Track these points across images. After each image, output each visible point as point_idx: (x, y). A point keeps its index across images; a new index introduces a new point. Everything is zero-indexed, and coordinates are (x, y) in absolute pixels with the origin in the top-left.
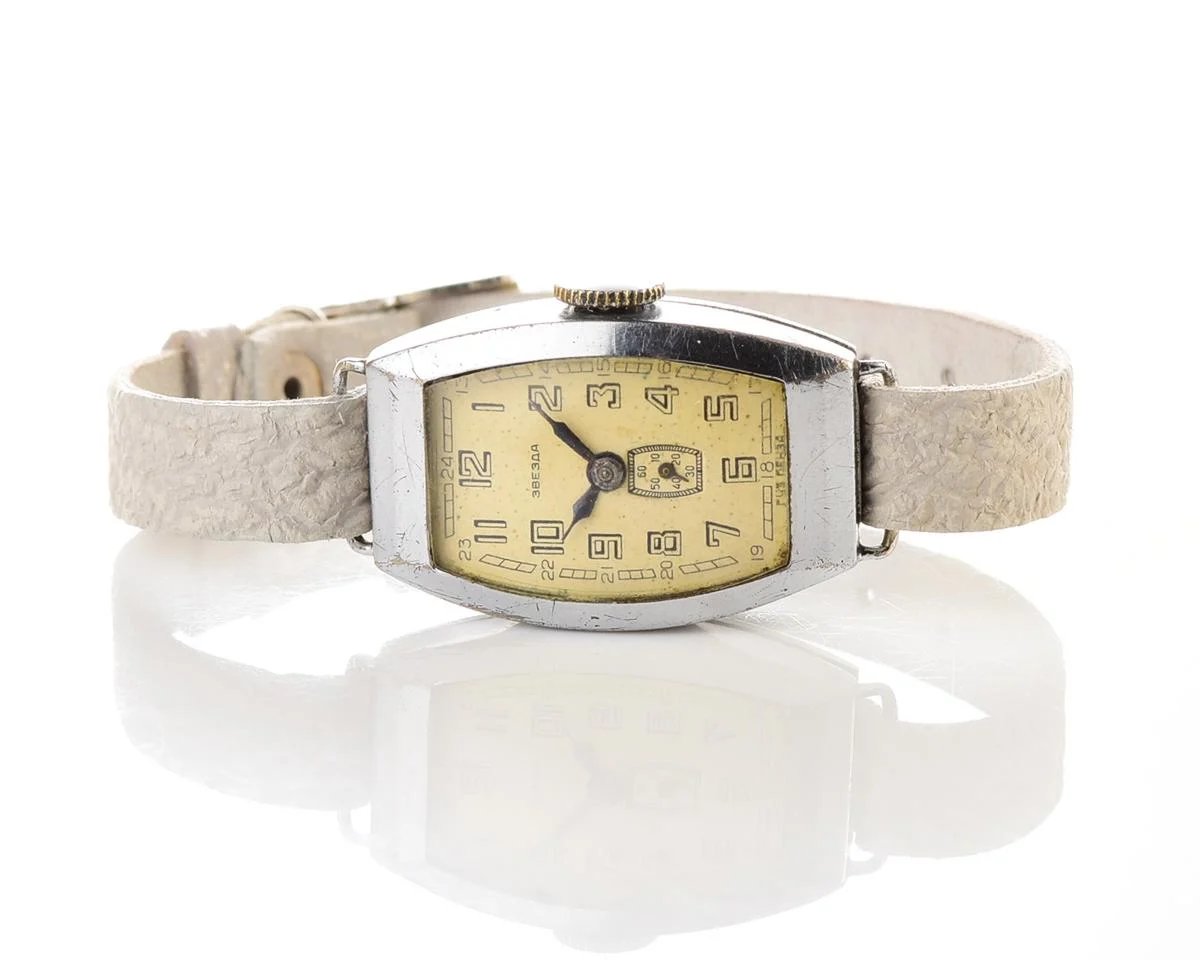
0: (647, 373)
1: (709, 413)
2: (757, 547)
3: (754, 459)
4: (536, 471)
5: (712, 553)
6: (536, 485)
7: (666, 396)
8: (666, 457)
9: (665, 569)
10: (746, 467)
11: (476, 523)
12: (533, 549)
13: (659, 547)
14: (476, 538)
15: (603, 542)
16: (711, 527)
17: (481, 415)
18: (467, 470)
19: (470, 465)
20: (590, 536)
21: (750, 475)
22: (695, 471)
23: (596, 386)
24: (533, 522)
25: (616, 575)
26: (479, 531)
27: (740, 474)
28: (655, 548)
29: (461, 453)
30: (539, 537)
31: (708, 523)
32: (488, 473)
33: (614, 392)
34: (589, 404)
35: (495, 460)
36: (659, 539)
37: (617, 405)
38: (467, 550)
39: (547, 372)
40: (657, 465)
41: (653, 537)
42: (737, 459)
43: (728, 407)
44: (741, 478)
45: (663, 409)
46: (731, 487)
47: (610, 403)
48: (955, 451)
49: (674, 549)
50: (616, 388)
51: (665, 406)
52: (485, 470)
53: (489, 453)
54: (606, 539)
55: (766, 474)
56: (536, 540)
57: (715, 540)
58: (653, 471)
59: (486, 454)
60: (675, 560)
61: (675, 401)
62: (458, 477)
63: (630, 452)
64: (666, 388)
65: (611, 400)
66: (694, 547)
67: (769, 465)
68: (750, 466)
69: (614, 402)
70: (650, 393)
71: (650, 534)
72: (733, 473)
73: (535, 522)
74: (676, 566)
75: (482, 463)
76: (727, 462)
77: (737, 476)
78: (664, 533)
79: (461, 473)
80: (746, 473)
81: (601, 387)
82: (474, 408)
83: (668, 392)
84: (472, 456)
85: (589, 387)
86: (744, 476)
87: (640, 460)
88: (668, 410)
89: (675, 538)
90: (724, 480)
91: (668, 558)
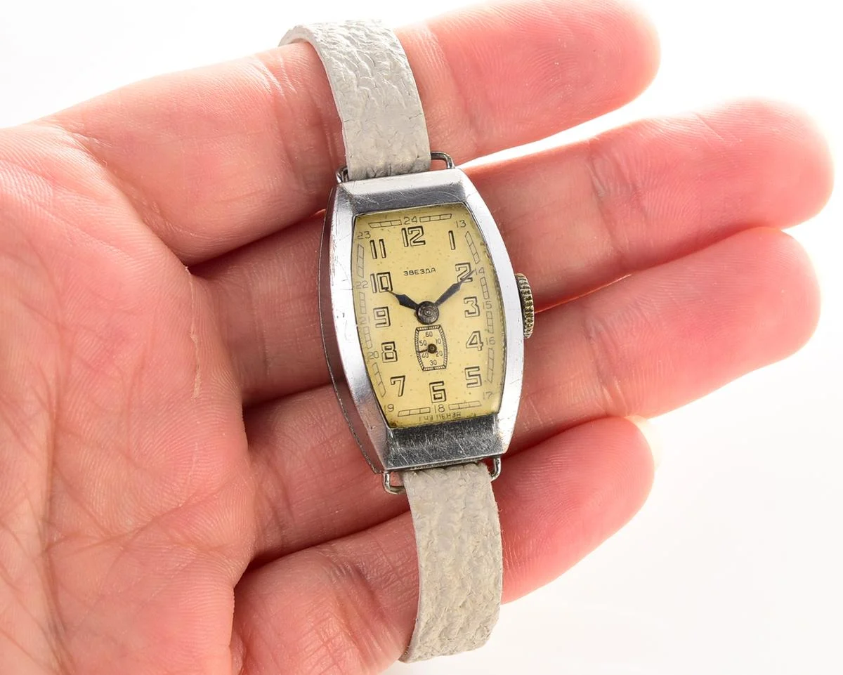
0: (488, 331)
1: (469, 370)
2: (393, 408)
3: (445, 400)
4: (419, 272)
5: (387, 381)
6: (412, 273)
7: (476, 343)
8: (440, 348)
9: (373, 354)
10: (440, 396)
11: (381, 240)
12: (373, 275)
13: (386, 349)
14: (373, 241)
15: (384, 315)
16: (402, 379)
17: (447, 237)
18: (412, 231)
19: (415, 233)
20: (387, 308)
21: (435, 399)
22: (434, 365)
23: (476, 301)
24: (389, 273)
25: (366, 325)
26: (377, 243)
27: (435, 393)
28: (385, 347)
29: (421, 227)
30: (381, 278)
31: (404, 377)
32: (413, 244)
33: (475, 313)
34: (465, 298)
35: (420, 247)
36: (391, 349)
37: (467, 315)
38: (363, 237)
39: (480, 272)
40: (434, 343)
41: (392, 345)
42: (444, 390)
43: (475, 381)
44: (433, 393)
45: (469, 342)
46: (428, 388)
47: (467, 311)
48: (463, 517)
49: (387, 358)
50: (477, 314)
51: (471, 344)
52: (414, 242)
53: (425, 244)
54: (386, 317)
55: (437, 408)
56: (379, 276)
57: (394, 382)
58: (431, 341)
59: (424, 242)
60: (380, 358)
61: (474, 350)
62: (407, 227)
63: (440, 326)
64: (482, 343)
65: (470, 312)
66: (389, 370)
67: (442, 410)
68: (441, 398)
69: (469, 313)
70: (477, 334)
71: (393, 343)
72: (435, 389)
73: (390, 275)
74: (376, 360)
75: (417, 240)
76: (441, 384)
77: (434, 391)
78: (395, 351)
79: (409, 228)
80: (436, 396)
81: (476, 305)
82: (450, 232)
83: (479, 345)
84: (421, 233)
85: (475, 298)
86: (434, 395)
87: (436, 333)
88: (468, 346)
89: (393, 358)
90: (431, 384)
91: (380, 355)
